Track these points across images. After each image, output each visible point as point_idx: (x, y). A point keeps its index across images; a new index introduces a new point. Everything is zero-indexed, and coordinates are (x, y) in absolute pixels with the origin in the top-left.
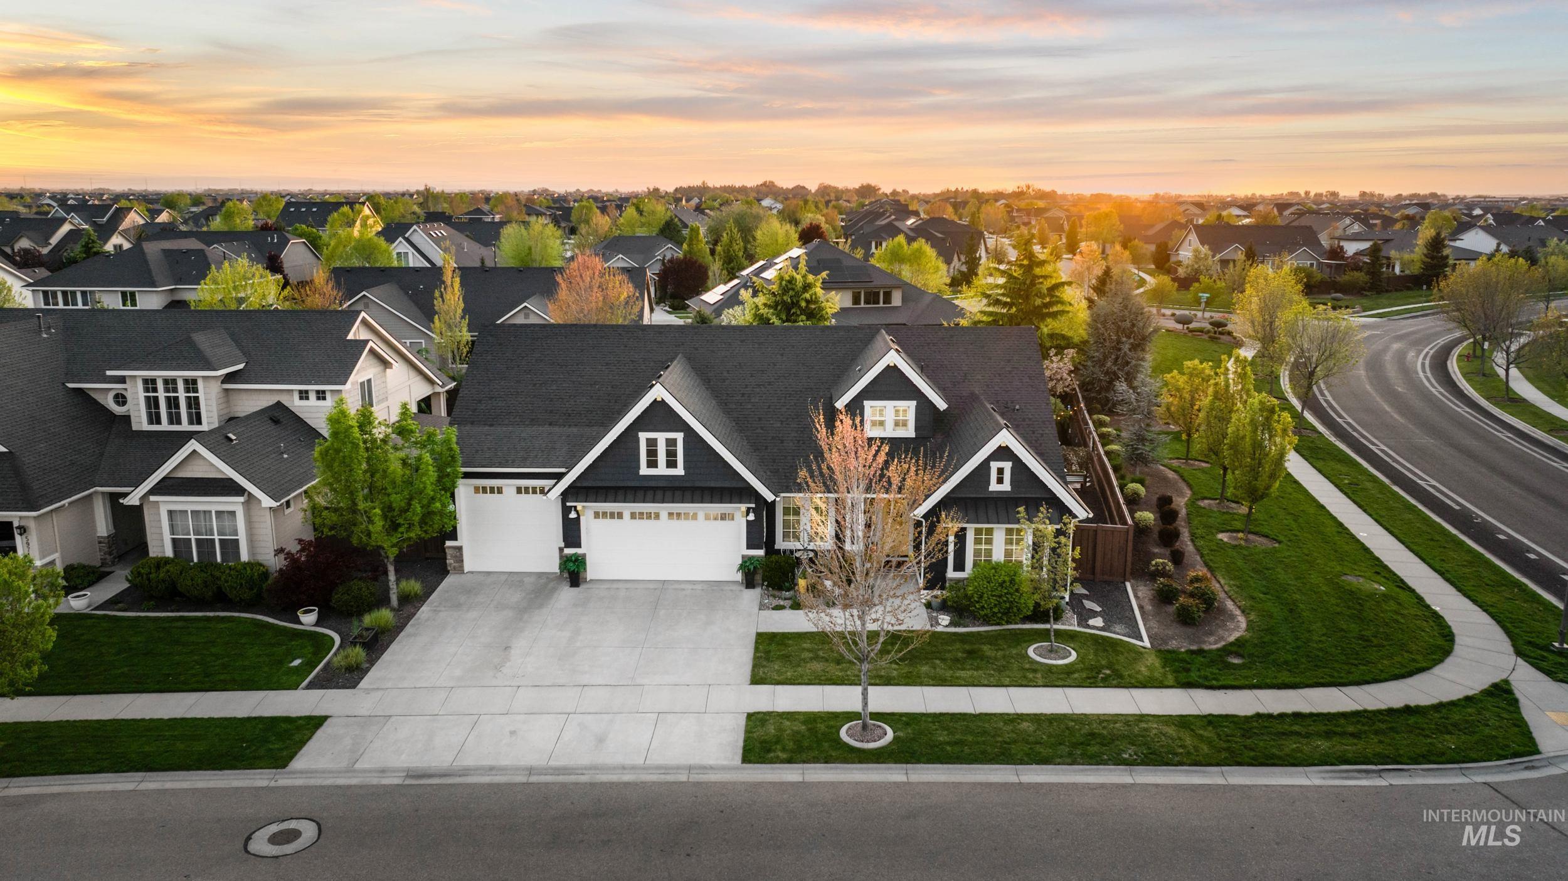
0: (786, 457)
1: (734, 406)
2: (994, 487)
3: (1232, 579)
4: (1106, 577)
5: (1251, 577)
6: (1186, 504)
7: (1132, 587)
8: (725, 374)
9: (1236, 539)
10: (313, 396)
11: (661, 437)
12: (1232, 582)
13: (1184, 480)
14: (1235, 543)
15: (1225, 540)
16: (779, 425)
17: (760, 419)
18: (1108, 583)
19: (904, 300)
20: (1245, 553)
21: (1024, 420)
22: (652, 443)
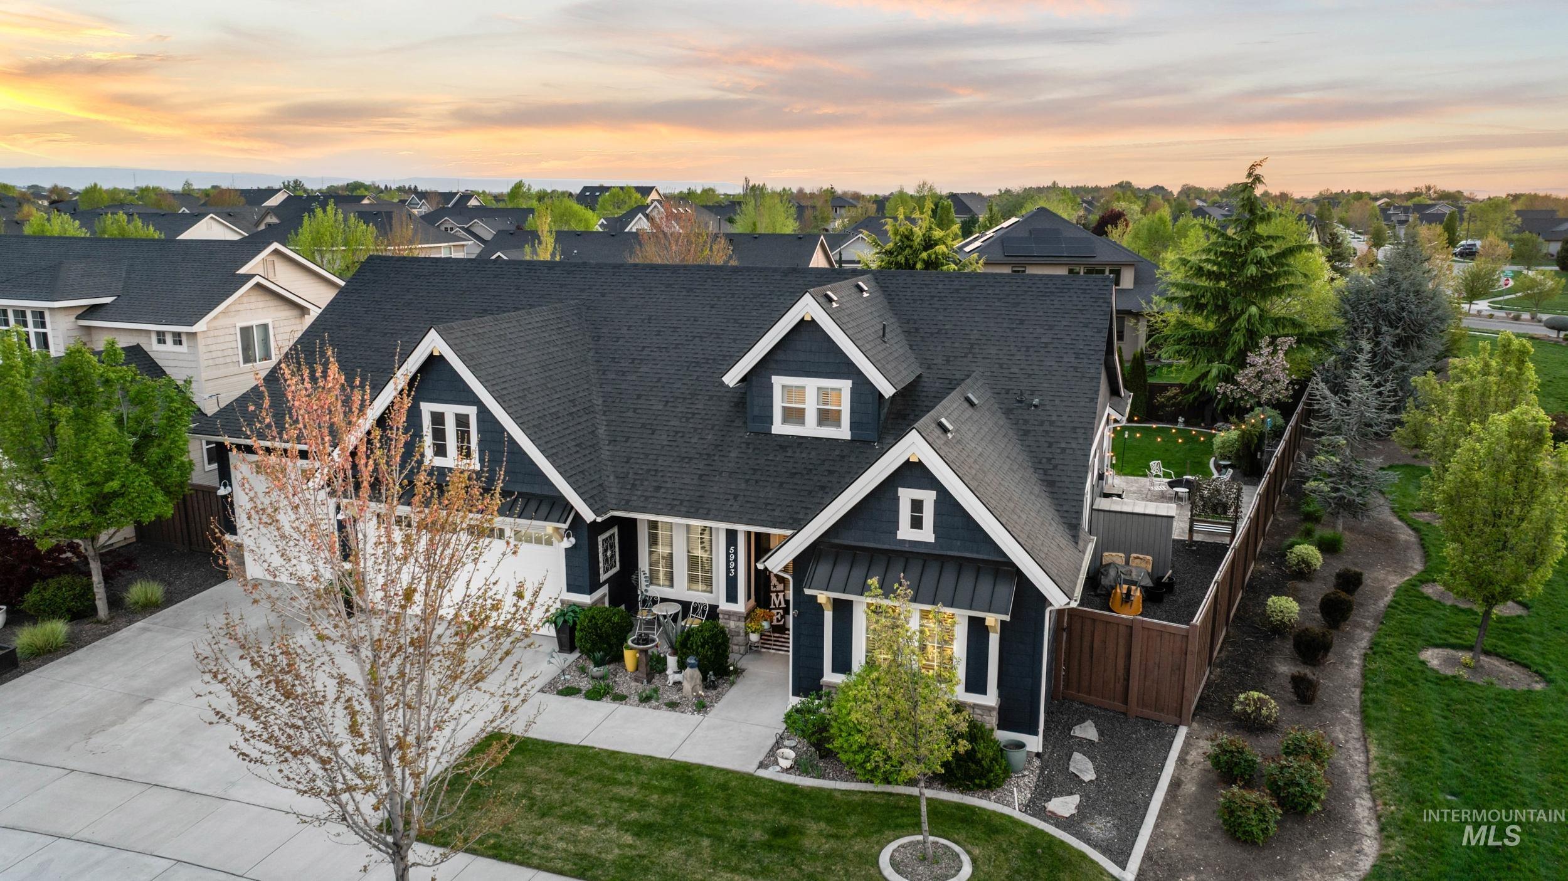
0: (647, 455)
1: (613, 376)
2: (905, 532)
3: (1396, 749)
4: (1147, 712)
5: (1442, 751)
6: (1398, 589)
7: (1188, 737)
8: (624, 330)
9: (1456, 662)
10: (169, 339)
11: (450, 411)
12: (1392, 757)
13: (1423, 546)
14: (1449, 672)
15: (1434, 663)
16: (661, 407)
17: (639, 397)
18: (1148, 722)
19: (1137, 281)
20: (1456, 694)
21: (1042, 423)
22: (438, 419)
